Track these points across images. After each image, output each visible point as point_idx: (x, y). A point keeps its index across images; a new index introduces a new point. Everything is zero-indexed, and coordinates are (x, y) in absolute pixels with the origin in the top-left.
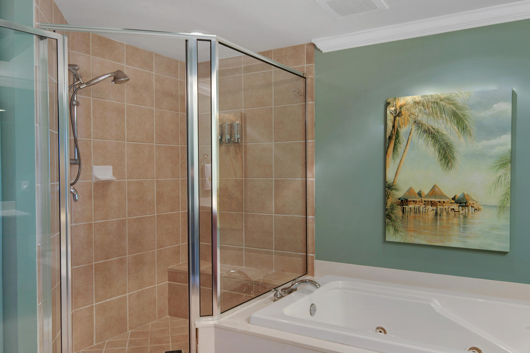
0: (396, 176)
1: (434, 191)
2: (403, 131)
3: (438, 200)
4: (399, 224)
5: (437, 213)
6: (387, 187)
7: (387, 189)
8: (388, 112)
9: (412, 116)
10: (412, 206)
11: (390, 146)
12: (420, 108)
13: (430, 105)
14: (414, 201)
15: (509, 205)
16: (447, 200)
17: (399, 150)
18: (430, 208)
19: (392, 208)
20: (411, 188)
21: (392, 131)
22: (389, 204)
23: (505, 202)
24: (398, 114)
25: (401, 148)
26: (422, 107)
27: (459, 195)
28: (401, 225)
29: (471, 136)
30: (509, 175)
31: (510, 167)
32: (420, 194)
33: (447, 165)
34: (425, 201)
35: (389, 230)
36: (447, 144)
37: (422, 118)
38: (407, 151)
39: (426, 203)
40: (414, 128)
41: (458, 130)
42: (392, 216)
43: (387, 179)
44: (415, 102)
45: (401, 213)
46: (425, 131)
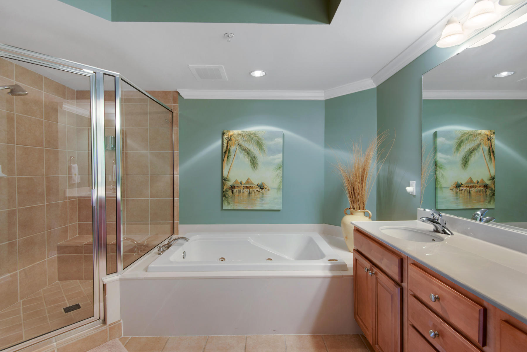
0: (228, 173)
1: (248, 182)
2: (232, 149)
3: (250, 186)
4: (230, 199)
5: (249, 192)
6: (223, 180)
7: (223, 181)
8: (224, 138)
9: (237, 141)
10: (237, 189)
11: (225, 157)
12: (241, 137)
13: (246, 136)
14: (238, 187)
15: (281, 187)
16: (254, 186)
17: (230, 159)
18: (246, 190)
19: (227, 191)
20: (236, 180)
21: (226, 149)
22: (225, 189)
23: (280, 186)
24: (229, 140)
25: (231, 158)
26: (242, 137)
27: (260, 183)
28: (231, 200)
29: (265, 153)
30: (282, 173)
31: (282, 169)
32: (241, 183)
33: (254, 167)
34: (244, 187)
35: (225, 203)
36: (254, 157)
37: (242, 143)
38: (234, 160)
39: (244, 188)
40: (238, 148)
41: (259, 150)
42: (227, 195)
43: (224, 176)
44: (238, 134)
45: (231, 194)
46: (244, 150)
